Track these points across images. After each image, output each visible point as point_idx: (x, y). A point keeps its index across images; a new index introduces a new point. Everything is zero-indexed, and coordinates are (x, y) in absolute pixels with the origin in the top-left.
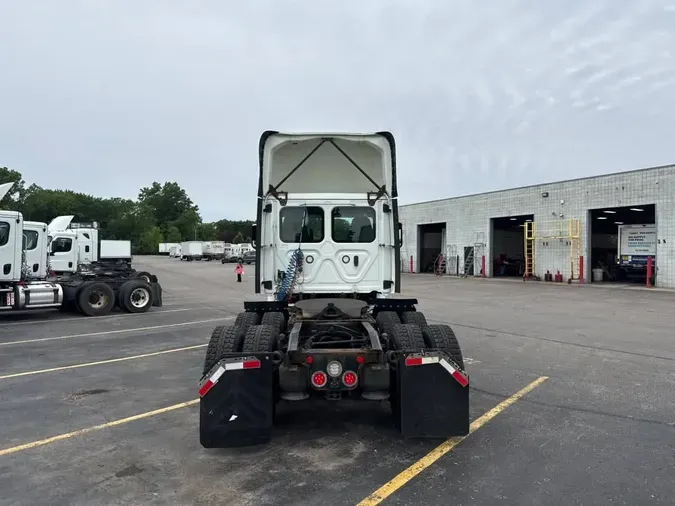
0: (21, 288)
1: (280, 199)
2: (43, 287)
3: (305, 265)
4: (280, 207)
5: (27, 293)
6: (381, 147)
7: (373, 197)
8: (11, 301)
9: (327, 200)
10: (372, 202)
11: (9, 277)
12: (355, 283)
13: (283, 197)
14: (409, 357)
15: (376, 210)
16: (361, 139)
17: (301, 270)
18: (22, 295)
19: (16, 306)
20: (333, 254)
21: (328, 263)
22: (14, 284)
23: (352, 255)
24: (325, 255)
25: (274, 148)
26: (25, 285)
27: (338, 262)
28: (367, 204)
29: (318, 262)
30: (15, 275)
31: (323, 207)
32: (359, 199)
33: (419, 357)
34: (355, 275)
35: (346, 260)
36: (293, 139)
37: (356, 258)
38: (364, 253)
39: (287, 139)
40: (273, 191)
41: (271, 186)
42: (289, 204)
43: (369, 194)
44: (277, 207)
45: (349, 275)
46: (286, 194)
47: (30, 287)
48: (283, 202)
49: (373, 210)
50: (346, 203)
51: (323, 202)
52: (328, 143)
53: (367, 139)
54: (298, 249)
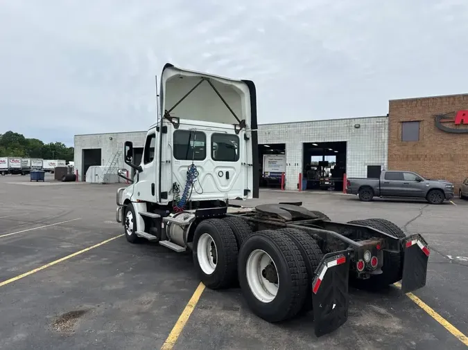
1: (173, 123)
4: (173, 129)
6: (244, 91)
7: (238, 128)
9: (208, 127)
10: (237, 132)
12: (226, 192)
13: (176, 122)
14: (407, 241)
15: (240, 137)
16: (230, 83)
20: (212, 170)
21: (209, 177)
23: (225, 170)
24: (207, 170)
27: (216, 176)
28: (235, 133)
29: (201, 176)
31: (205, 132)
32: (228, 128)
33: (411, 241)
34: (225, 186)
35: (221, 174)
37: (227, 173)
38: (232, 170)
39: (177, 73)
42: (181, 128)
43: (235, 126)
44: (171, 129)
45: (222, 186)
46: (178, 119)
48: (176, 126)
49: (238, 137)
50: (221, 131)
51: (205, 128)
52: (205, 81)
53: (234, 84)
54: (193, 165)
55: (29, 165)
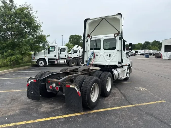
0: (58, 60)
2: (62, 60)
3: (96, 57)
4: (90, 40)
5: (59, 61)
6: (119, 18)
7: (116, 35)
8: (56, 63)
9: (102, 37)
11: (55, 58)
12: (109, 62)
13: (91, 37)
14: (67, 85)
17: (95, 58)
18: (58, 62)
19: (57, 64)
20: (103, 53)
21: (102, 56)
22: (57, 59)
23: (109, 54)
24: (101, 54)
25: (89, 23)
26: (59, 60)
27: (105, 56)
28: (114, 38)
29: (99, 56)
30: (57, 57)
31: (101, 39)
32: (111, 36)
33: (69, 85)
34: (109, 60)
35: (107, 55)
36: (94, 20)
37: (110, 55)
38: (112, 53)
40: (89, 36)
41: (88, 35)
42: (92, 39)
43: (115, 34)
44: (89, 40)
47: (60, 60)
48: (91, 39)
49: (116, 39)
50: (107, 38)
51: (101, 38)
52: (104, 20)
53: (115, 16)
54: (93, 52)
55: (151, 52)
